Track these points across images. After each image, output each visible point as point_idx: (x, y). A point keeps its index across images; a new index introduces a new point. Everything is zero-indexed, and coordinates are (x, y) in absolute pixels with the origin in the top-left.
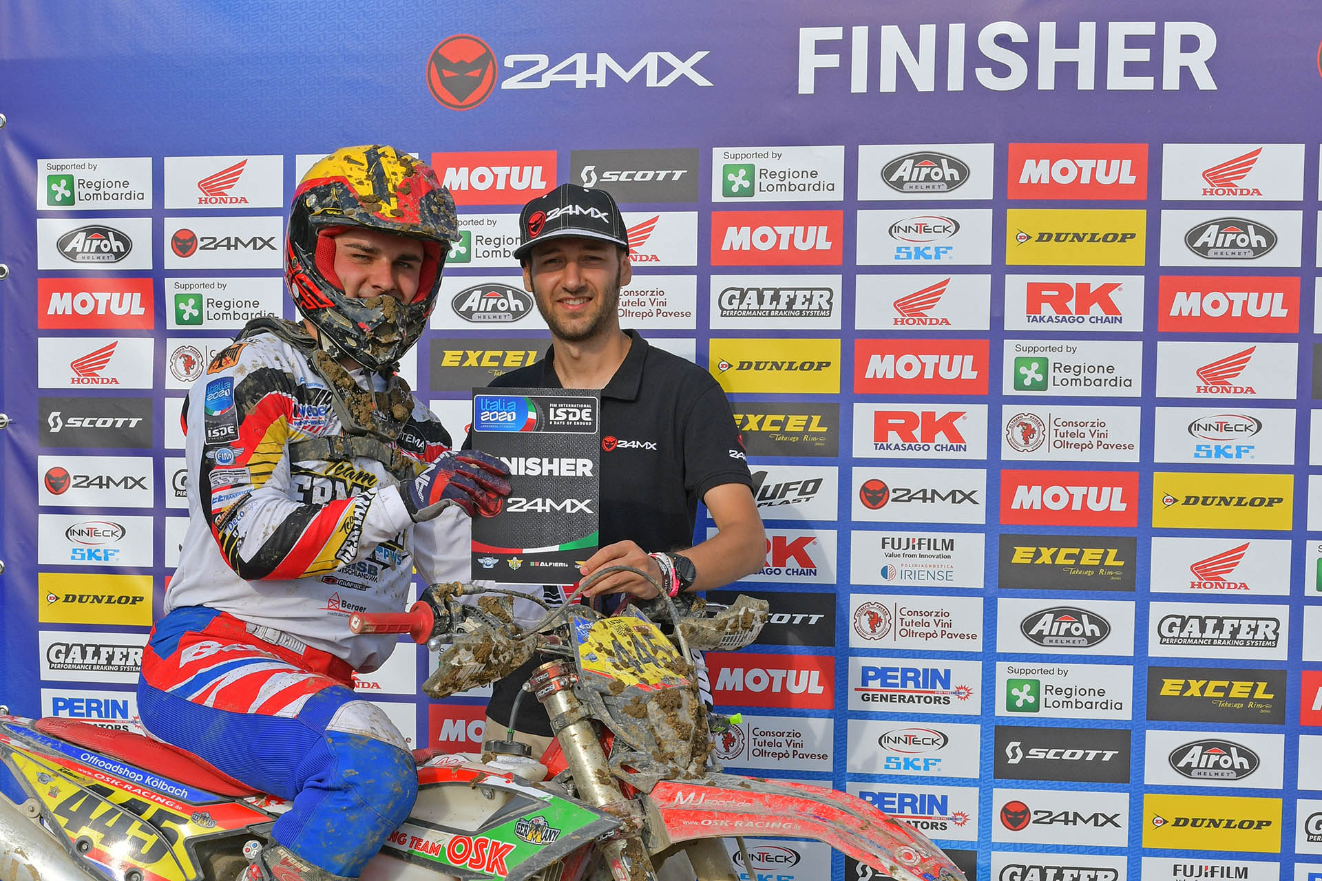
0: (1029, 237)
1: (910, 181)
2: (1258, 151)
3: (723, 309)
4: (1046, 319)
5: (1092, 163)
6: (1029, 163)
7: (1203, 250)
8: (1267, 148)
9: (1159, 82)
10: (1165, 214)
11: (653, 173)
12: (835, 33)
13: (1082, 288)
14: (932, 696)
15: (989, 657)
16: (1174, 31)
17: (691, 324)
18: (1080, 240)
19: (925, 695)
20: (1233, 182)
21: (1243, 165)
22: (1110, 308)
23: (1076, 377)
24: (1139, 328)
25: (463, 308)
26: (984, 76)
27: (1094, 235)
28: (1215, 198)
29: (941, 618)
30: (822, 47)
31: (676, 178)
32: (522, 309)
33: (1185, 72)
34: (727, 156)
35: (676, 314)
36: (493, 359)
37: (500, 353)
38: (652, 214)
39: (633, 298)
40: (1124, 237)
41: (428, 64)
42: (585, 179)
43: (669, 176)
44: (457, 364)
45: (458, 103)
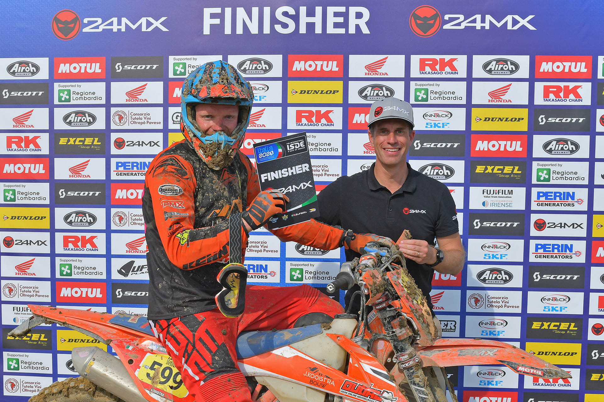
0: (297, 92)
1: (249, 70)
2: (386, 58)
3: (174, 121)
4: (304, 125)
5: (321, 62)
6: (296, 63)
7: (366, 97)
8: (390, 57)
9: (347, 30)
10: (351, 83)
11: (145, 66)
12: (218, 10)
13: (318, 112)
14: (260, 275)
15: (283, 259)
16: (353, 10)
17: (161, 127)
18: (317, 93)
19: (257, 275)
20: (377, 70)
21: (381, 63)
22: (329, 120)
23: (316, 148)
24: (340, 128)
25: (68, 121)
26: (278, 28)
27: (322, 91)
28: (370, 76)
29: (263, 244)
30: (213, 16)
31: (154, 68)
32: (92, 121)
33: (357, 27)
34: (175, 59)
35: (155, 123)
36: (80, 141)
37: (83, 139)
38: (144, 83)
39: (137, 117)
40: (334, 92)
41: (52, 21)
42: (117, 68)
43: (151, 67)
44: (65, 143)
45: (64, 37)
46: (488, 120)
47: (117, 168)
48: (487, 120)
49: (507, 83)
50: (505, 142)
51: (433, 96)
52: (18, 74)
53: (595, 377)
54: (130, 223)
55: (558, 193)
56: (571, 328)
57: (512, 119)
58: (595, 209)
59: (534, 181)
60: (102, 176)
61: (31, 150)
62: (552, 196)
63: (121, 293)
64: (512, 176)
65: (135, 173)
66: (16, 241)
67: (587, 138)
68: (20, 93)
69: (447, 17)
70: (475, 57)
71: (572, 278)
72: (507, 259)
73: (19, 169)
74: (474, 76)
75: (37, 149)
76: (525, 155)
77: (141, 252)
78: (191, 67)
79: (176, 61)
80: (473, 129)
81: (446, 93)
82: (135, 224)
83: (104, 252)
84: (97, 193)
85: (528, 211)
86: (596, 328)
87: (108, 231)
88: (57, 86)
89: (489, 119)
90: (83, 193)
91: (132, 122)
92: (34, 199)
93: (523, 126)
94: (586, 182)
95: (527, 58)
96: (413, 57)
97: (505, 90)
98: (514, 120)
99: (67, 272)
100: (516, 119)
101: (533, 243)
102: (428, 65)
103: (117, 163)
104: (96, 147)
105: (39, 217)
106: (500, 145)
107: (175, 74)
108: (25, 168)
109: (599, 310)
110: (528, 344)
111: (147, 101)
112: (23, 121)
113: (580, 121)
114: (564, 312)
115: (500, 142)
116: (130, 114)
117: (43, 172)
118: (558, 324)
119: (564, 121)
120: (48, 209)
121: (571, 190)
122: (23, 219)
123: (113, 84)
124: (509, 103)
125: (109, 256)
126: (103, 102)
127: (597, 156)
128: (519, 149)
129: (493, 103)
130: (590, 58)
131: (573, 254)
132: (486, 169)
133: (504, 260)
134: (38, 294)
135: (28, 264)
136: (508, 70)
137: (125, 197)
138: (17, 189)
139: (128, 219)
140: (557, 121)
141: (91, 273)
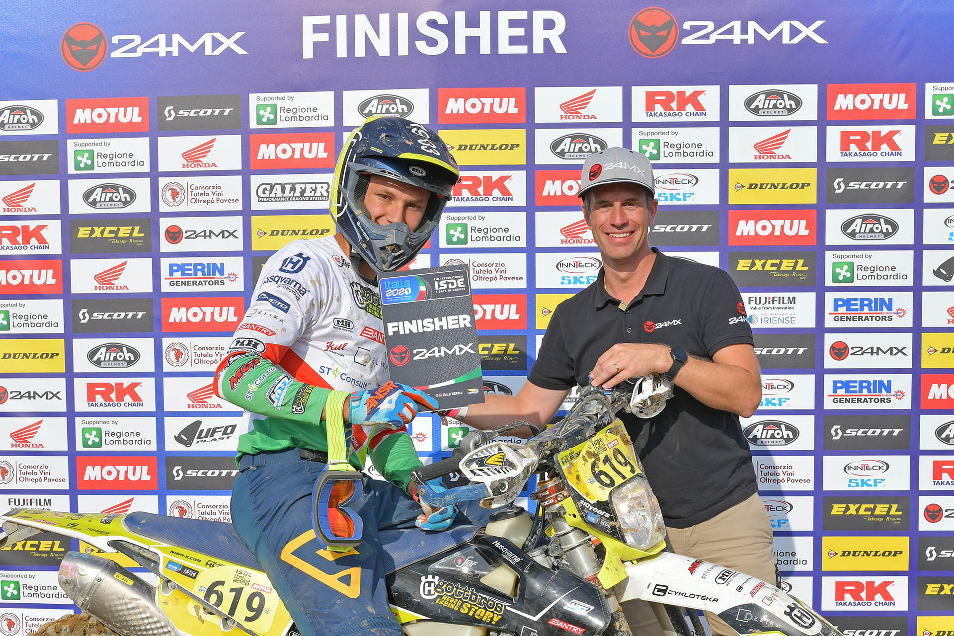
0: (453, 147)
1: (376, 113)
2: (594, 92)
3: (259, 197)
5: (490, 100)
6: (452, 101)
7: (562, 154)
8: (600, 90)
9: (531, 48)
10: (538, 132)
11: (211, 110)
12: (325, 20)
13: (488, 179)
16: (539, 17)
17: (239, 207)
18: (485, 149)
20: (579, 111)
21: (585, 100)
22: (505, 192)
23: (485, 236)
24: (523, 203)
25: (90, 200)
26: (421, 46)
27: (493, 146)
28: (568, 121)
30: (317, 29)
32: (129, 199)
33: (547, 42)
34: (258, 99)
35: (229, 201)
36: (111, 232)
37: (115, 228)
38: (212, 137)
39: (201, 191)
40: (513, 146)
41: (61, 41)
42: (167, 115)
43: (221, 113)
44: (88, 236)
45: (82, 67)
46: (755, 188)
47: (171, 274)
48: (753, 187)
49: (782, 129)
50: (781, 222)
51: (668, 150)
52: (9, 127)
53: (932, 589)
54: (193, 361)
55: (866, 300)
56: (893, 512)
57: (792, 185)
58: (925, 324)
59: (829, 282)
60: (147, 287)
61: (32, 247)
62: (856, 305)
63: (180, 472)
64: (794, 274)
65: (200, 281)
66: (11, 393)
67: (910, 212)
68: (13, 156)
69: (687, 26)
70: (732, 88)
71: (891, 433)
72: (789, 405)
73: (14, 277)
74: (732, 118)
75: (42, 245)
76: (814, 243)
77: (212, 406)
78: (285, 111)
79: (261, 102)
80: (732, 201)
81: (688, 146)
82: (201, 361)
83: (153, 409)
84: (140, 315)
85: (820, 329)
86: (930, 512)
87: (159, 375)
88: (72, 145)
89: (756, 185)
90: (117, 314)
91: (193, 201)
92: (39, 325)
93: (809, 196)
94: (910, 282)
95: (814, 88)
96: (634, 89)
97: (780, 139)
98: (794, 186)
99: (93, 441)
100: (798, 185)
101: (829, 379)
102: (659, 102)
103: (171, 266)
104: (136, 241)
105: (48, 355)
106: (774, 227)
107: (259, 122)
108: (23, 276)
109: (934, 482)
110: (825, 539)
111: (216, 166)
112: (19, 202)
113: (899, 187)
114: (880, 488)
115: (773, 222)
116: (189, 187)
117: (53, 282)
118: (872, 506)
119: (873, 186)
120: (62, 341)
121: (886, 296)
122: (23, 358)
123: (161, 140)
124: (787, 160)
125: (160, 414)
126: (146, 168)
127: (926, 242)
128: (804, 232)
129: (762, 161)
130: (914, 86)
131: (891, 395)
132: (753, 264)
133: (784, 407)
134: (48, 477)
135: (31, 431)
136: (785, 107)
137: (184, 320)
138: (12, 310)
139: (189, 354)
140: (863, 186)
141: (132, 442)
